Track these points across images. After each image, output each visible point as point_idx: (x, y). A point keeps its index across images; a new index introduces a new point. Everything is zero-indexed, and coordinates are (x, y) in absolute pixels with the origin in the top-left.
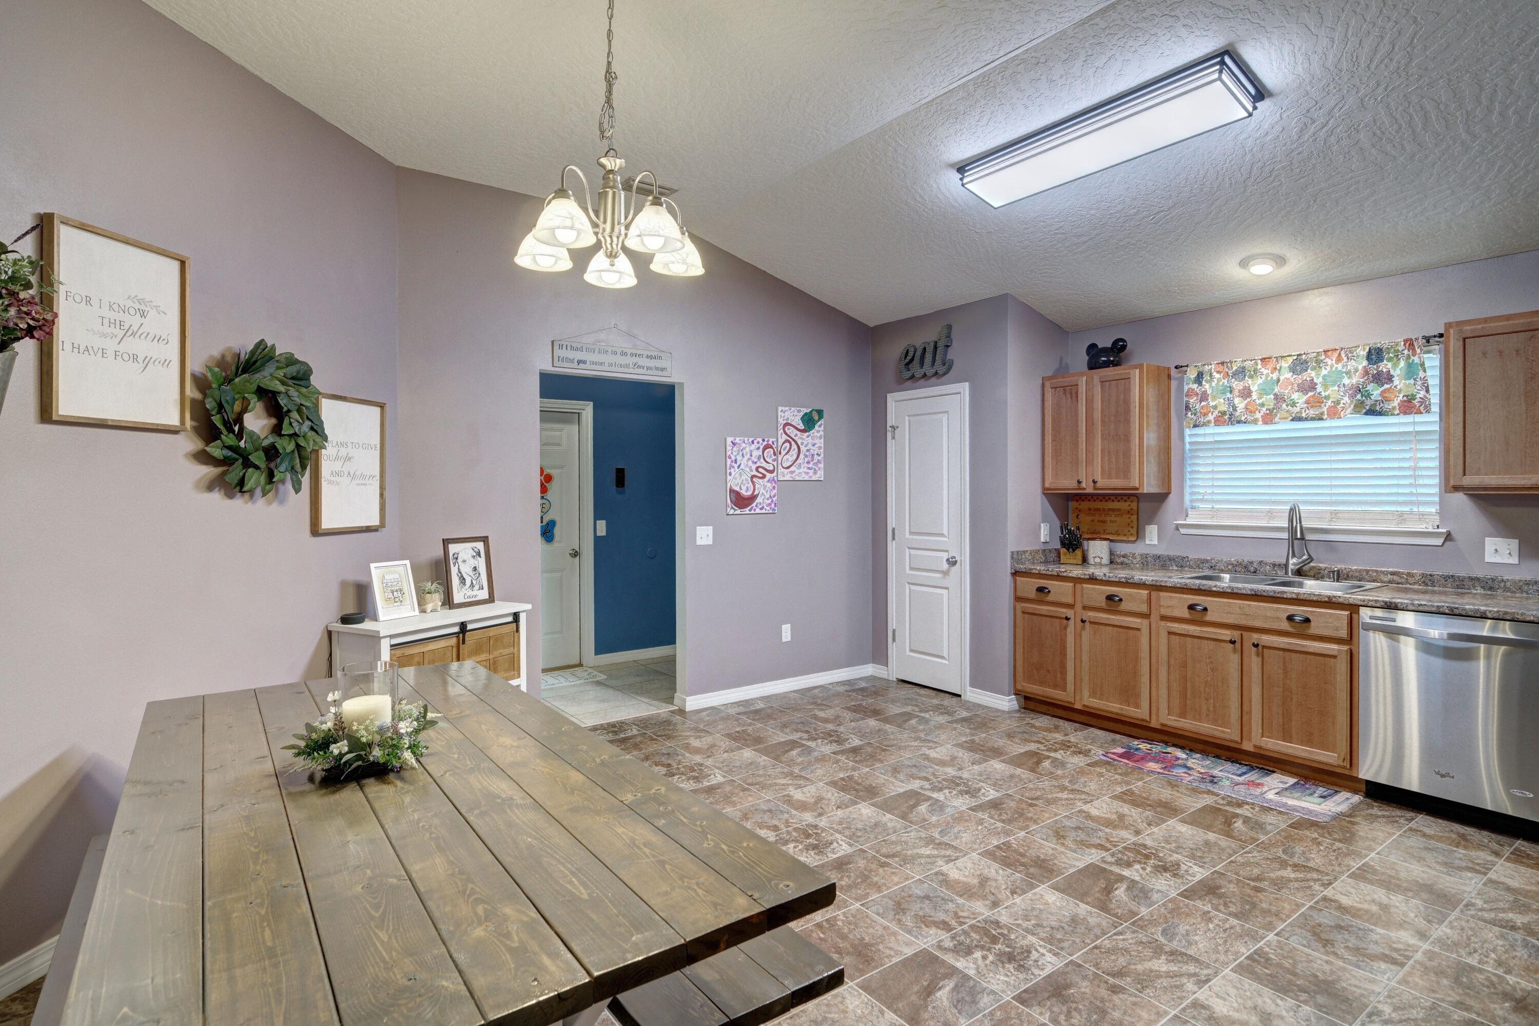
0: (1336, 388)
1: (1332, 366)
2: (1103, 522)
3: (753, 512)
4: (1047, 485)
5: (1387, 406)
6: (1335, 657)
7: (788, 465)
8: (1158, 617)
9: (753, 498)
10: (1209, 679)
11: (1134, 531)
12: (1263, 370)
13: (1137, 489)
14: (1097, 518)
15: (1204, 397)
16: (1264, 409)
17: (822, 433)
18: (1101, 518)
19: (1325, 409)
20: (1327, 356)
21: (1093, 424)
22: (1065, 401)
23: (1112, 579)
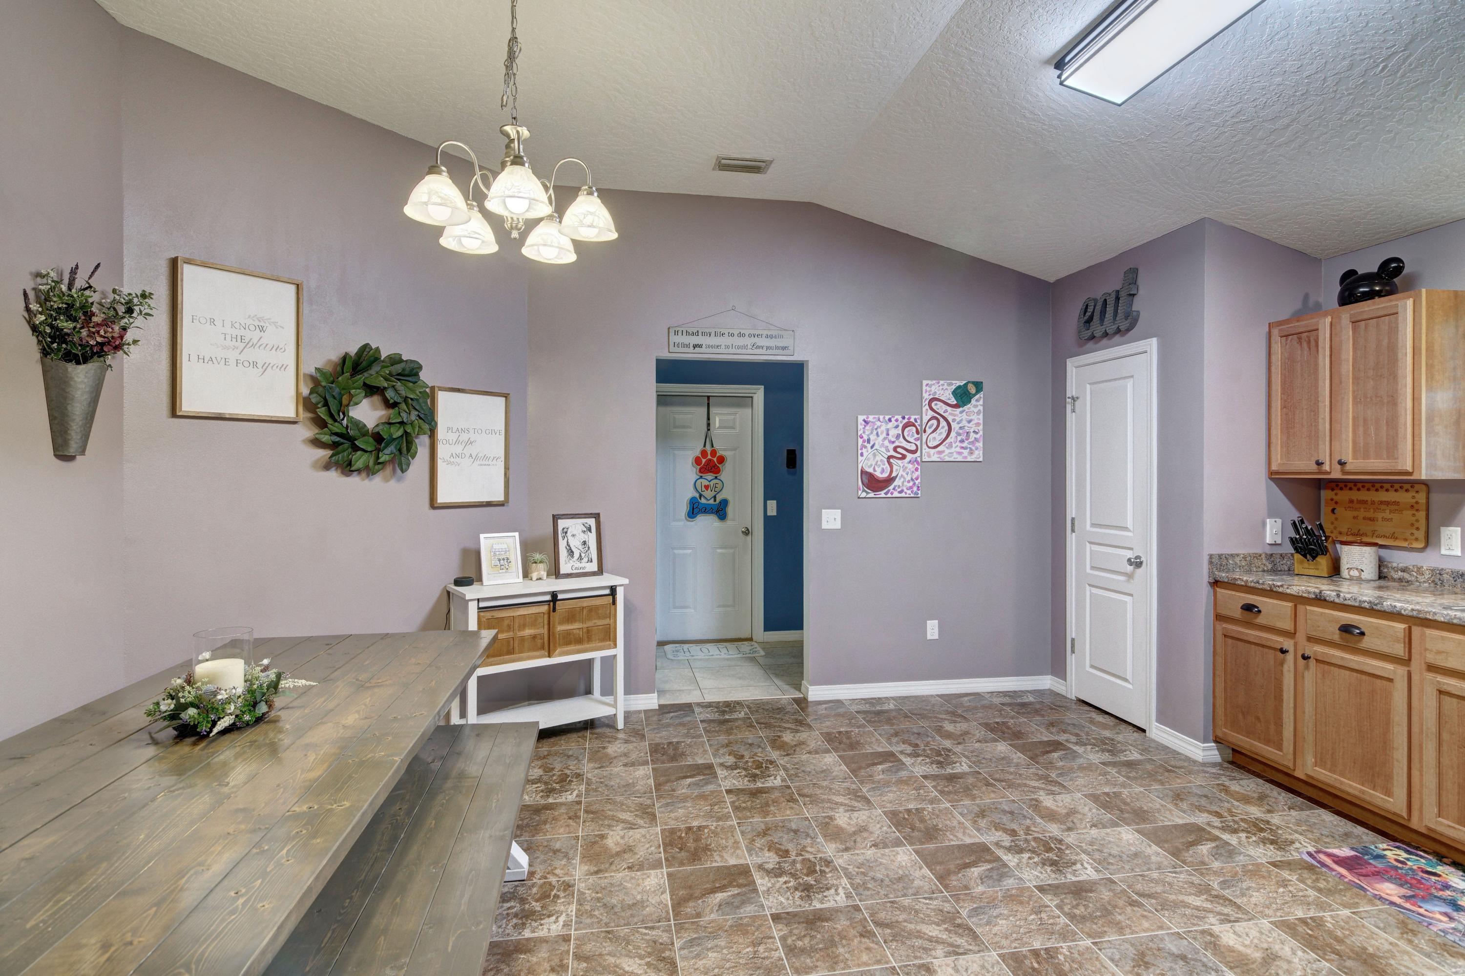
2: (1372, 520)
3: (889, 495)
4: (1274, 467)
7: (935, 444)
8: (1424, 666)
9: (890, 480)
11: (1421, 534)
13: (1410, 474)
14: (1362, 513)
17: (981, 408)
18: (1370, 514)
21: (1341, 383)
22: (1299, 352)
23: (1349, 603)
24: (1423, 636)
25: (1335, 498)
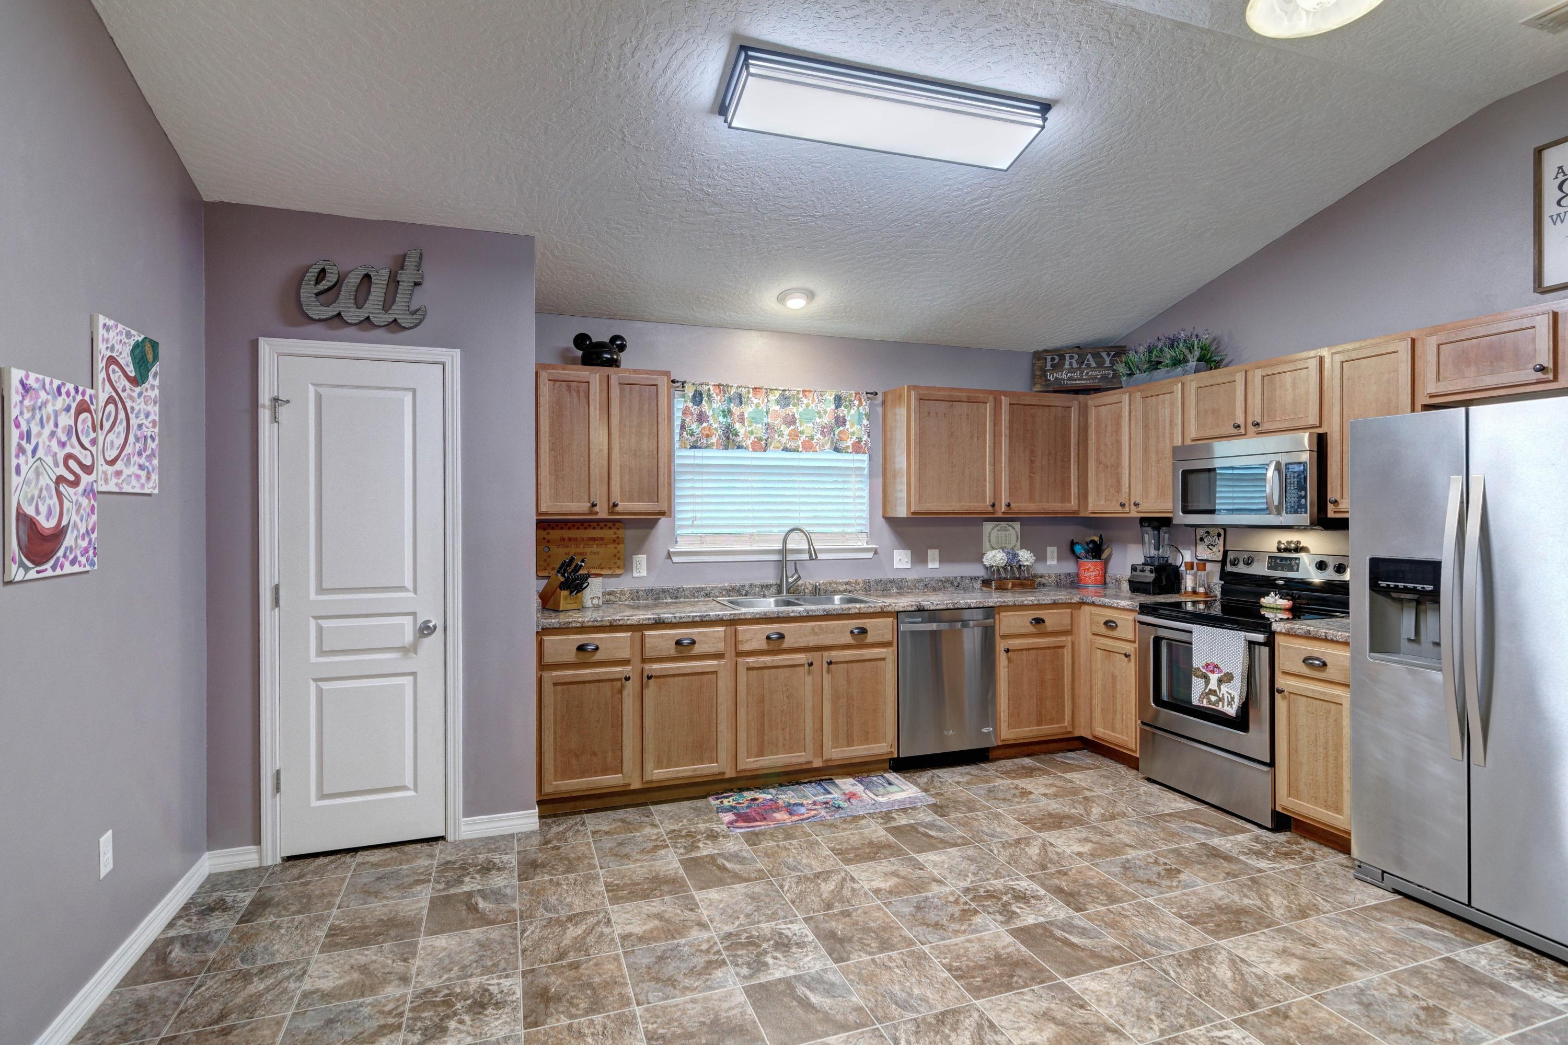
0: (811, 425)
1: (807, 406)
2: (582, 554)
3: (58, 572)
4: (543, 508)
5: (843, 445)
6: (884, 659)
7: (112, 454)
8: (735, 653)
9: (59, 534)
11: (620, 563)
12: (753, 399)
14: (573, 550)
15: (702, 417)
16: (753, 437)
17: (157, 391)
18: (579, 550)
19: (800, 443)
20: (806, 397)
22: (568, 399)
23: (685, 620)
24: (736, 633)
25: (547, 537)
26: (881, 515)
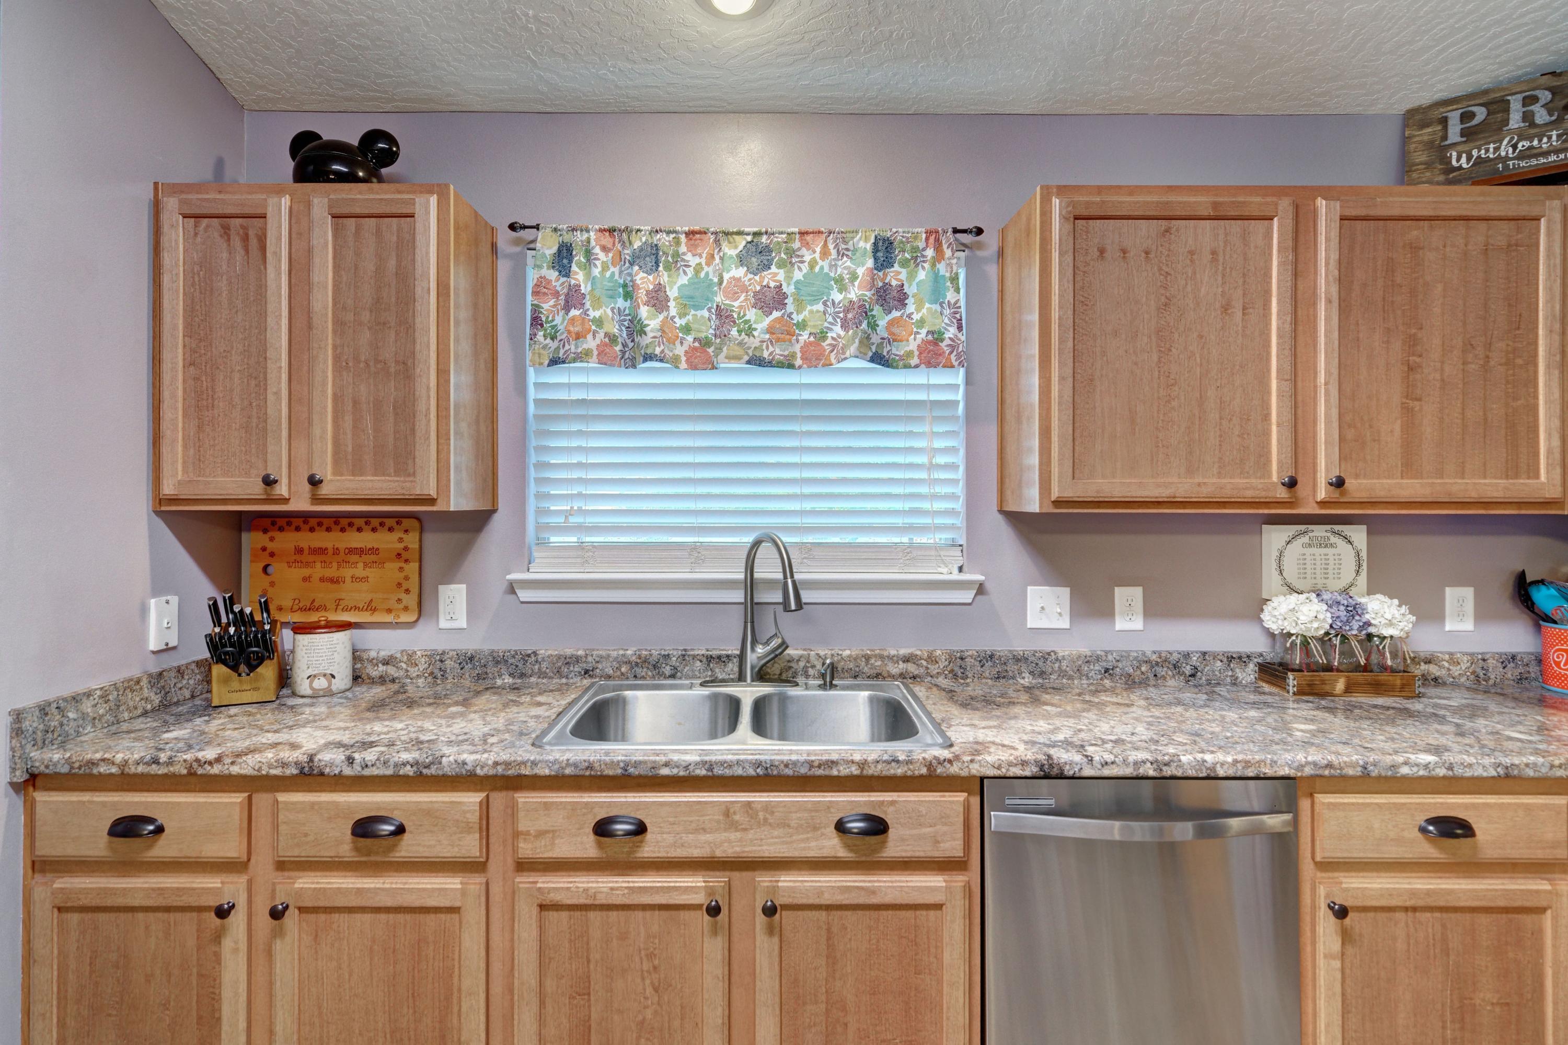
0: (820, 307)
1: (812, 264)
2: (334, 581)
4: (167, 489)
5: (899, 350)
6: (938, 907)
8: (510, 862)
10: (649, 1014)
11: (411, 600)
12: (689, 257)
13: (432, 501)
14: (318, 571)
15: (573, 299)
16: (690, 339)
18: (331, 572)
19: (797, 348)
20: (807, 245)
21: (310, 327)
22: (225, 255)
23: (375, 771)
24: (512, 811)
25: (271, 546)
26: (995, 508)
